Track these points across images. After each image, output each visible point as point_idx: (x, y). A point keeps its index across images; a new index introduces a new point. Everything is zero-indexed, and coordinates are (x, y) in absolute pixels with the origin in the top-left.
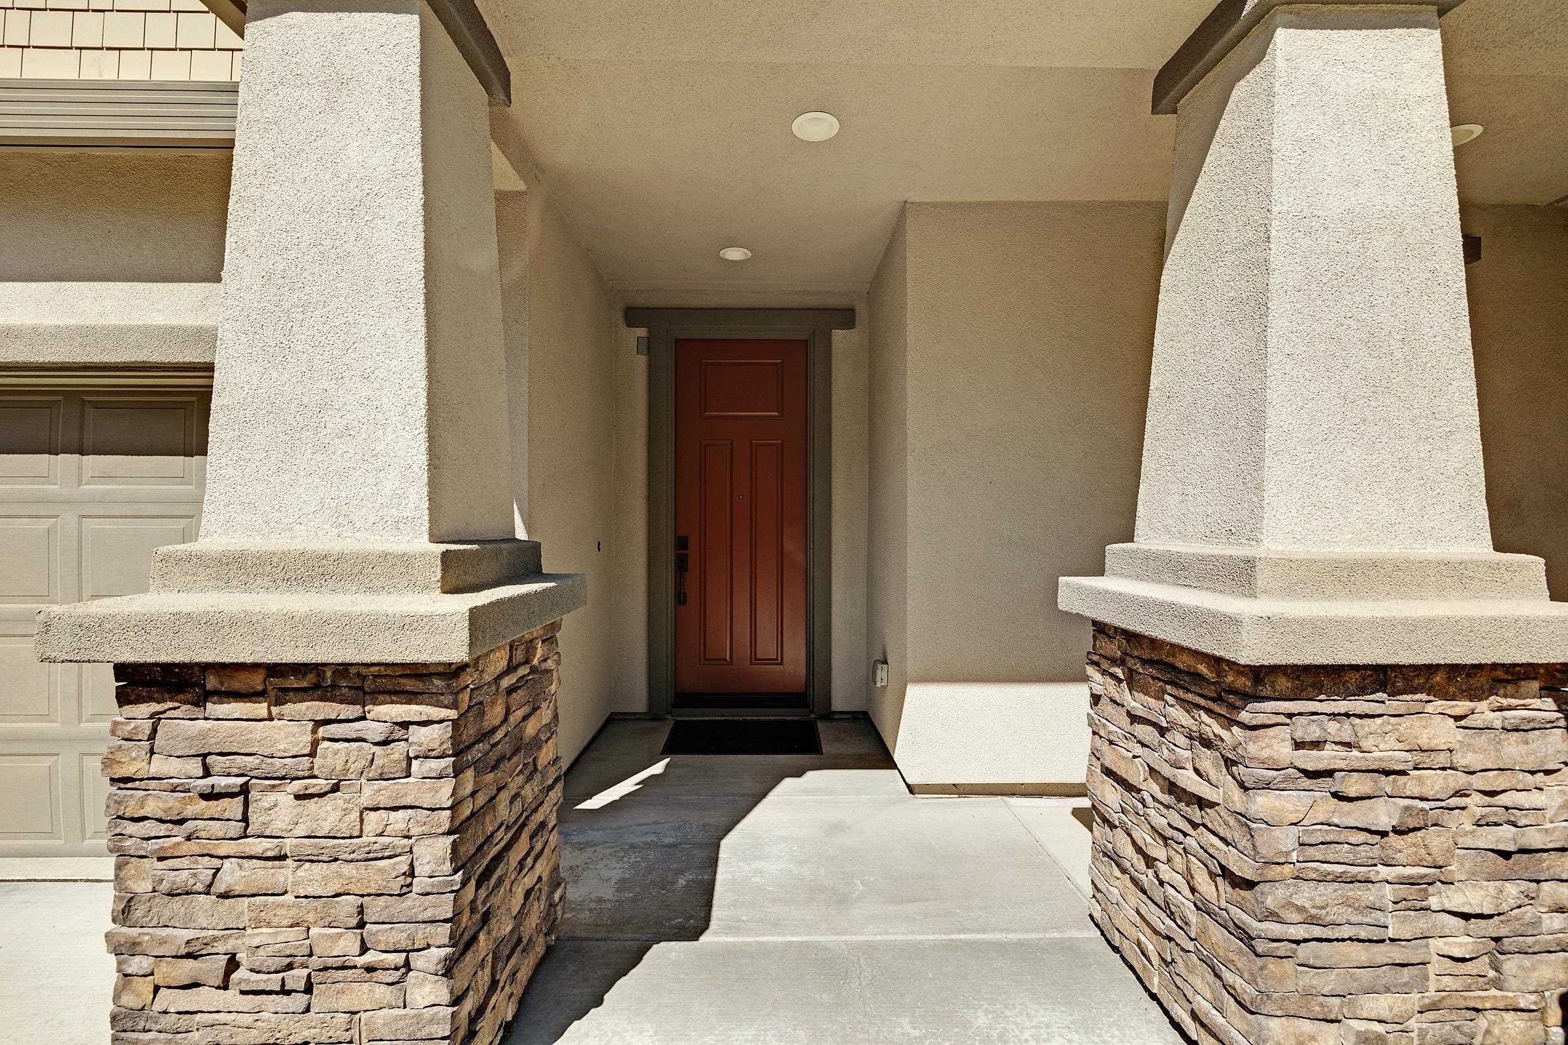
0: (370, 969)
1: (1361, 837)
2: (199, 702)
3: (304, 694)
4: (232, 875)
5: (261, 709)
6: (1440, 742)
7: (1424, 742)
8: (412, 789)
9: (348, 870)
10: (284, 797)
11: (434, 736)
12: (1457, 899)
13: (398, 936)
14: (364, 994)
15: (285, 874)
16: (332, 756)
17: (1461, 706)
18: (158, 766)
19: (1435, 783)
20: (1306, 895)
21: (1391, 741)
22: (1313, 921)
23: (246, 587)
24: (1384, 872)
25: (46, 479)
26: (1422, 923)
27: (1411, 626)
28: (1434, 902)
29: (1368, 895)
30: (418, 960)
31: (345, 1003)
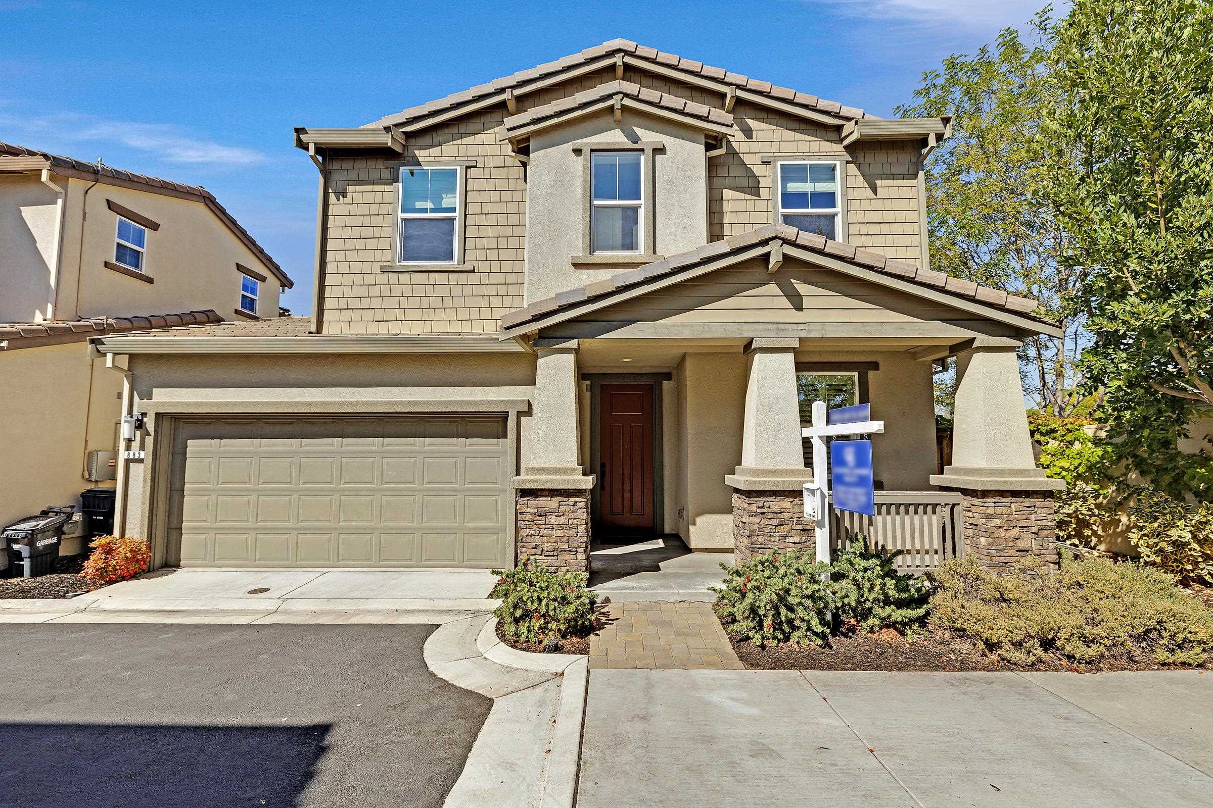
0: (570, 551)
1: (772, 527)
2: (536, 498)
3: (557, 496)
4: (543, 531)
5: (549, 499)
6: (787, 507)
7: (784, 507)
8: (578, 515)
9: (566, 531)
10: (553, 517)
11: (582, 505)
12: (791, 540)
13: (575, 545)
14: (568, 557)
15: (554, 532)
16: (562, 509)
17: (791, 500)
18: (529, 510)
19: (786, 516)
20: (761, 539)
21: (777, 507)
22: (761, 544)
23: (543, 475)
24: (777, 534)
25: (414, 445)
26: (785, 545)
27: (776, 482)
28: (787, 541)
29: (773, 539)
30: (579, 550)
31: (565, 558)
